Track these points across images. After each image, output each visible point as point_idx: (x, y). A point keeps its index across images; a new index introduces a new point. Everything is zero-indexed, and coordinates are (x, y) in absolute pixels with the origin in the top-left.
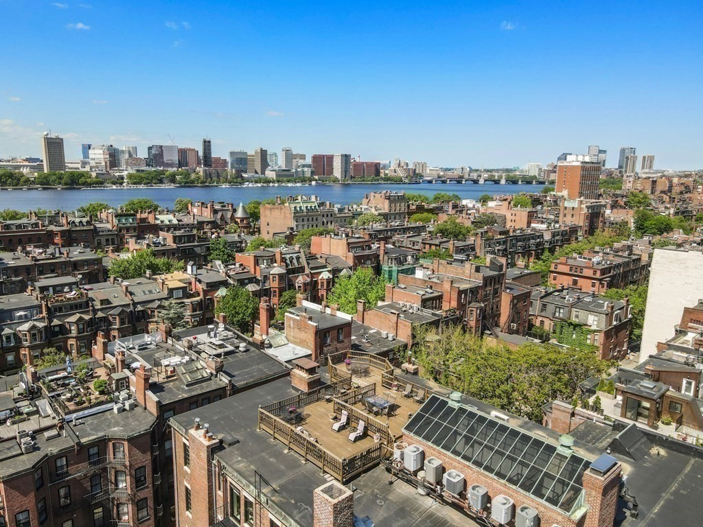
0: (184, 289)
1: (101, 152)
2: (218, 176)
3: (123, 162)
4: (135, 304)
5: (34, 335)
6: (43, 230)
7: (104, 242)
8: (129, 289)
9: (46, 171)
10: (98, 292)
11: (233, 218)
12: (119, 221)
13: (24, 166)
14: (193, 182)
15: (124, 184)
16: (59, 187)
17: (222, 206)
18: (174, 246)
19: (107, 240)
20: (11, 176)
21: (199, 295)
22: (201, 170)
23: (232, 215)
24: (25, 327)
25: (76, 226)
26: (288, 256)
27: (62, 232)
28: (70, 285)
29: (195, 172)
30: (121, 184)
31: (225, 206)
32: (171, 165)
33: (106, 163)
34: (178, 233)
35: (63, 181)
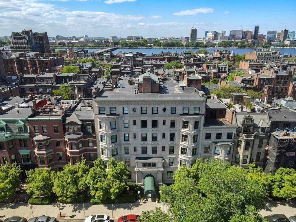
0: (179, 72)
1: (211, 34)
2: (258, 43)
3: (219, 38)
6: (163, 57)
9: (190, 41)
12: (185, 55)
14: (245, 46)
18: (193, 63)
22: (250, 41)
23: (228, 55)
25: (172, 56)
27: (167, 58)
28: (150, 67)
29: (247, 41)
30: (214, 46)
31: (226, 52)
32: (238, 39)
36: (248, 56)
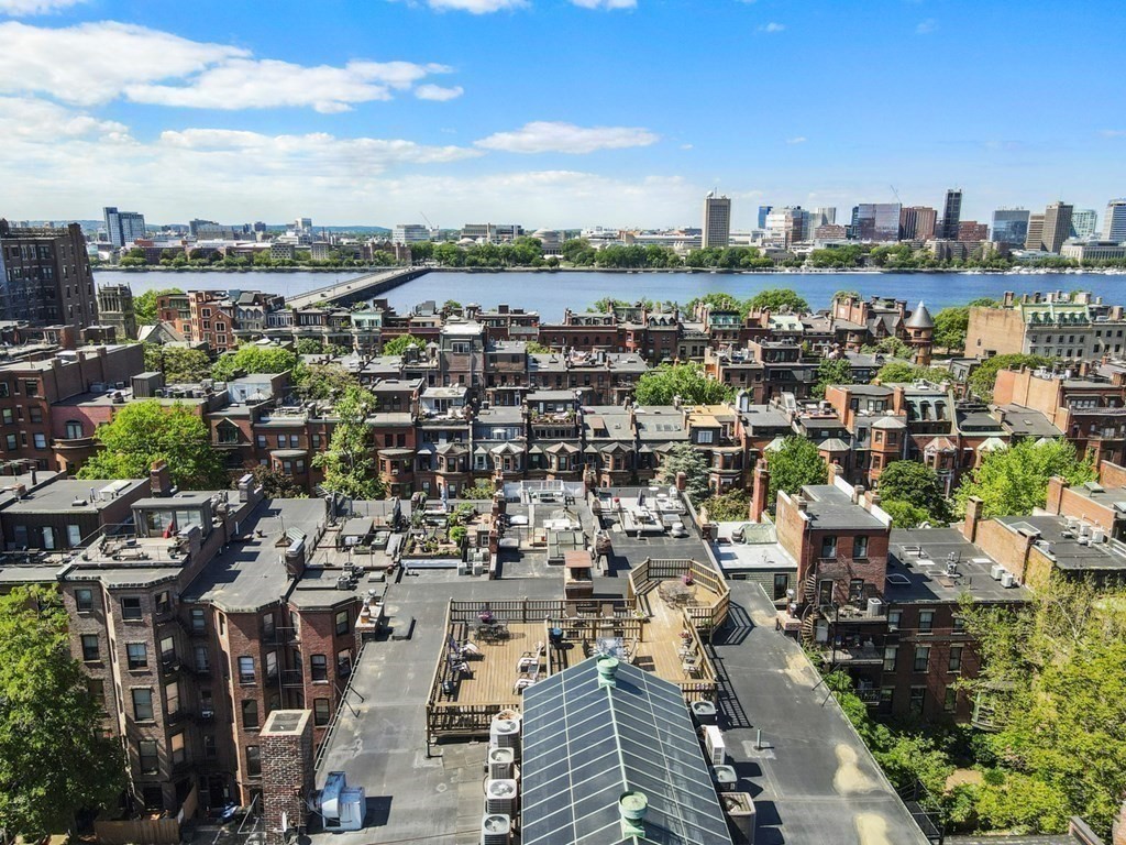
0: (715, 430)
3: (812, 232)
4: (639, 442)
7: (689, 351)
8: (639, 419)
9: (703, 247)
10: (596, 417)
11: (901, 326)
12: (714, 321)
13: (678, 240)
15: (803, 267)
16: (714, 270)
17: (888, 307)
18: (761, 364)
19: (695, 348)
21: (740, 445)
22: (932, 245)
24: (499, 449)
25: (656, 324)
26: (921, 399)
27: (637, 333)
28: (565, 402)
29: (922, 247)
30: (799, 266)
31: (892, 307)
32: (886, 237)
33: (787, 234)
34: (772, 345)
36: (982, 321)
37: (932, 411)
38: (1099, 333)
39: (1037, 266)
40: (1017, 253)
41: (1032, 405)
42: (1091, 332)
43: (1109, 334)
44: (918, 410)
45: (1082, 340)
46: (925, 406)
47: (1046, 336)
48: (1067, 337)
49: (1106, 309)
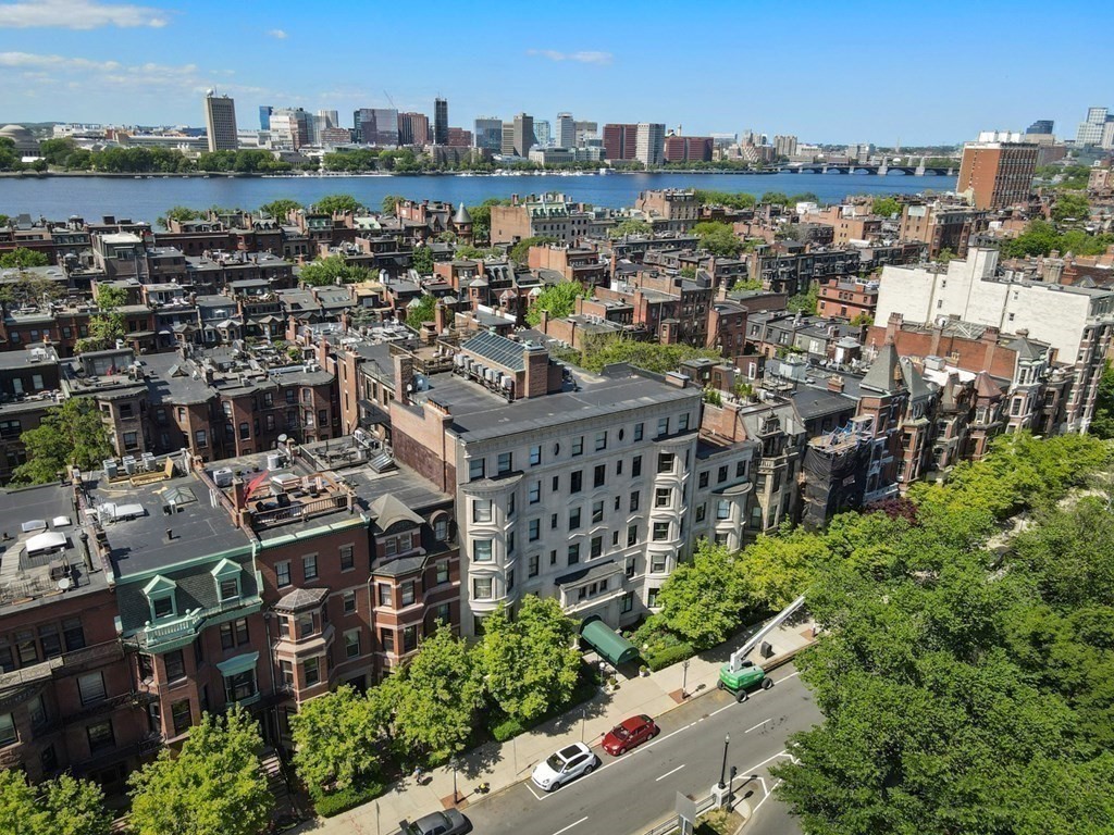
0: (374, 298)
1: (287, 119)
2: (457, 159)
3: (318, 136)
4: (325, 310)
5: (232, 332)
6: (226, 233)
7: (293, 250)
8: (319, 295)
9: (211, 150)
10: (288, 296)
11: (450, 223)
12: (310, 223)
13: (181, 141)
14: (418, 168)
15: (320, 170)
16: (231, 174)
17: (438, 208)
18: (371, 255)
19: (297, 248)
20: (166, 156)
21: (390, 306)
22: (430, 149)
23: (450, 219)
24: (224, 324)
25: (261, 229)
26: (494, 267)
27: (247, 237)
28: (262, 287)
29: (422, 151)
30: (316, 169)
31: (441, 207)
32: (388, 141)
33: (294, 136)
34: (376, 240)
35: (235, 165)
36: (500, 216)
37: (501, 274)
38: (573, 222)
39: (513, 169)
40: (497, 158)
41: (552, 267)
42: (568, 221)
43: (579, 222)
44: (493, 274)
45: (564, 227)
46: (496, 271)
47: (542, 226)
48: (555, 226)
49: (575, 205)
